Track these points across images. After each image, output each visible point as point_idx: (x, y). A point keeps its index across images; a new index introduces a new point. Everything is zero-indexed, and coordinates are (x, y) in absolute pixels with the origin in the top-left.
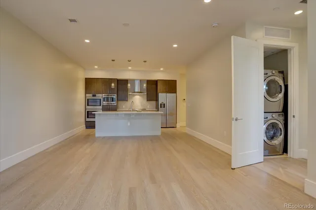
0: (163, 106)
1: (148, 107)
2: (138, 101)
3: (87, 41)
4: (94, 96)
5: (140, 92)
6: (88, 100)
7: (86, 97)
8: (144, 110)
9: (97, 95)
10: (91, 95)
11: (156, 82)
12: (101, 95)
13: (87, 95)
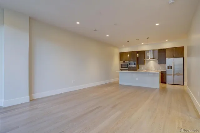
0: (170, 67)
1: (160, 68)
2: (152, 64)
3: (107, 36)
4: (124, 62)
5: (153, 58)
6: (121, 64)
7: (120, 63)
8: (157, 70)
9: (126, 62)
10: (123, 62)
11: (164, 50)
12: (128, 61)
13: (121, 62)
